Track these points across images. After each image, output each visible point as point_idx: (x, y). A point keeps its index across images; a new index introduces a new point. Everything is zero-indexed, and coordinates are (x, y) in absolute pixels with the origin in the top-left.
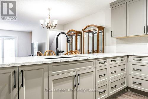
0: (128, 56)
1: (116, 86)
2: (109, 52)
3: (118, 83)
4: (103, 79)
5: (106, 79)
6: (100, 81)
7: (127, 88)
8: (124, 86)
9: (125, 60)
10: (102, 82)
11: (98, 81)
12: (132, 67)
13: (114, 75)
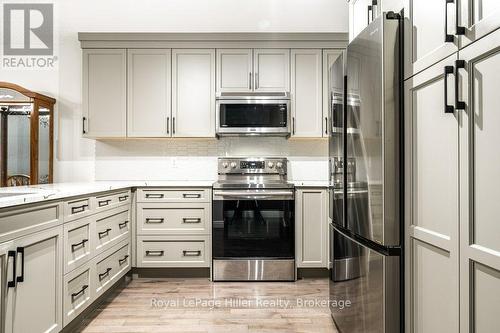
0: (133, 189)
1: (109, 269)
2: (71, 180)
3: (113, 263)
4: (80, 255)
5: (88, 253)
6: (73, 261)
7: (133, 271)
8: (126, 267)
9: (128, 199)
10: (78, 265)
11: (69, 263)
12: (142, 215)
13: (106, 242)
